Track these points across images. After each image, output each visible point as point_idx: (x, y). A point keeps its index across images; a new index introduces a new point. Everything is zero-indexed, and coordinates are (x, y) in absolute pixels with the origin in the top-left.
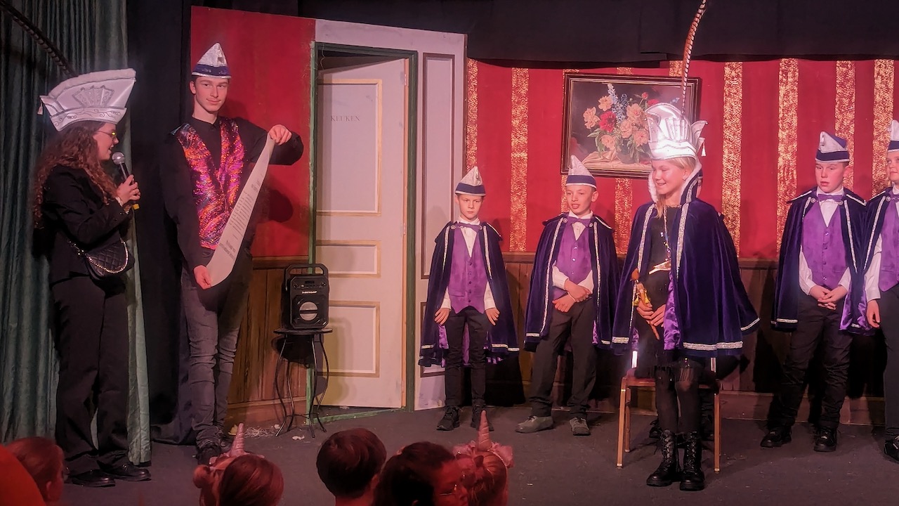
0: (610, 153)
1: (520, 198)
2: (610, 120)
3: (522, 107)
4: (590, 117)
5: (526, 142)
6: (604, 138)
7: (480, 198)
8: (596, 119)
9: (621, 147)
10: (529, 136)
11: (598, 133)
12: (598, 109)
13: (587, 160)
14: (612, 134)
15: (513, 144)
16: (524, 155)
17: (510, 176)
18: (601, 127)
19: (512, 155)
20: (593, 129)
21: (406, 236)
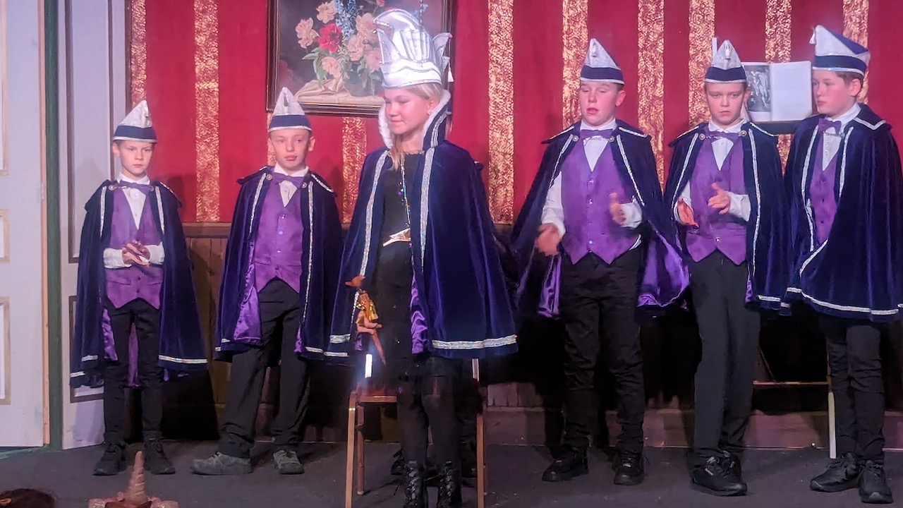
0: (334, 81)
1: (209, 147)
2: (333, 36)
3: (210, 18)
4: (305, 31)
5: (217, 68)
6: (326, 61)
7: (150, 145)
8: (314, 34)
9: (350, 73)
10: (221, 58)
11: (316, 54)
12: (316, 21)
13: (302, 91)
14: (336, 55)
15: (197, 70)
16: (214, 85)
17: (194, 115)
18: (321, 45)
19: (197, 86)
20: (310, 49)
21: (45, 203)
